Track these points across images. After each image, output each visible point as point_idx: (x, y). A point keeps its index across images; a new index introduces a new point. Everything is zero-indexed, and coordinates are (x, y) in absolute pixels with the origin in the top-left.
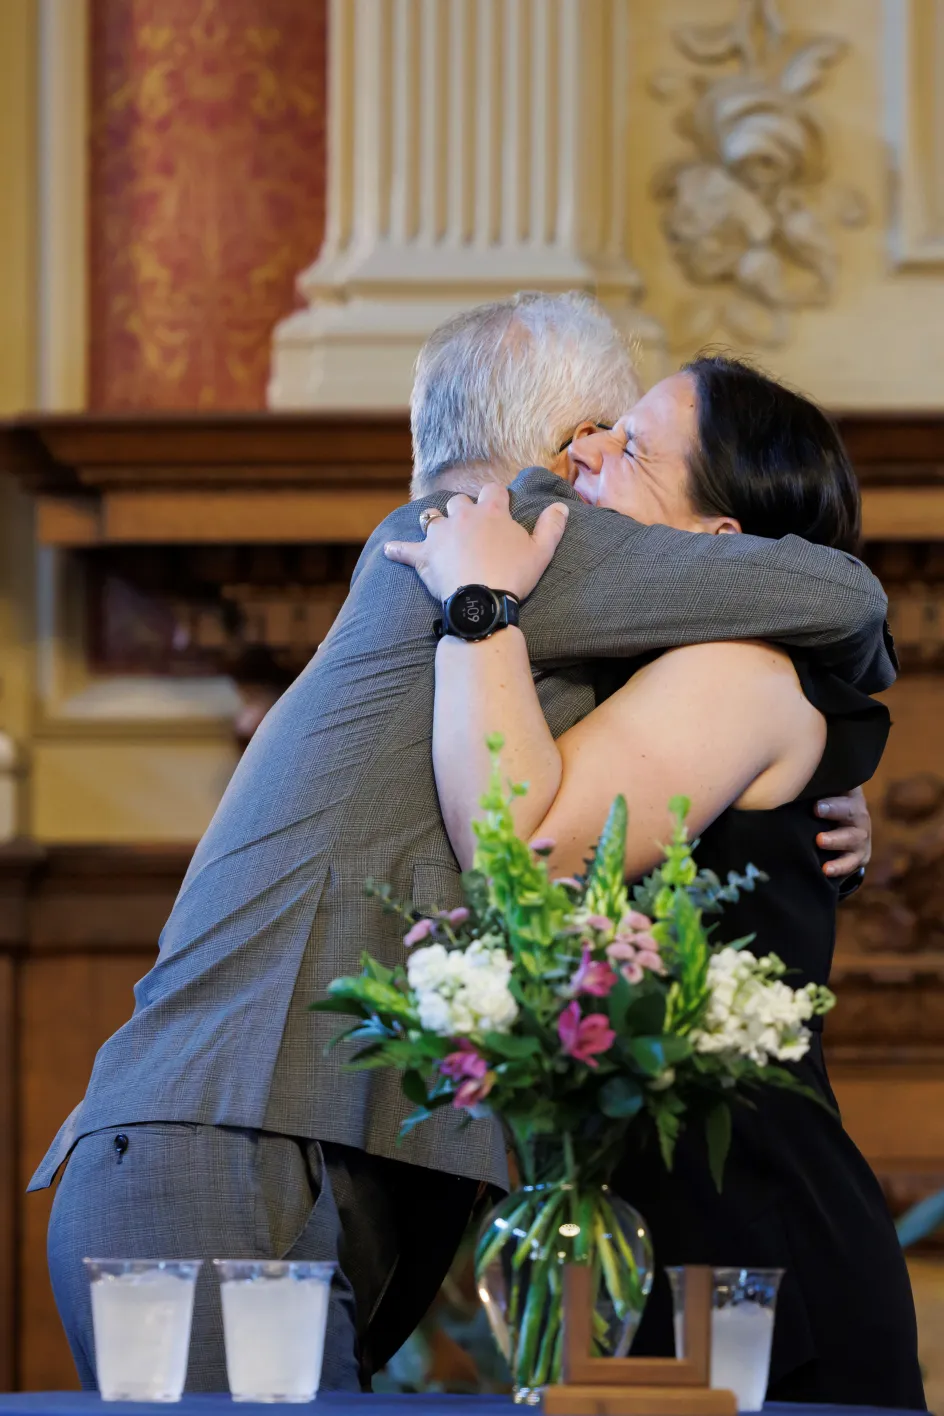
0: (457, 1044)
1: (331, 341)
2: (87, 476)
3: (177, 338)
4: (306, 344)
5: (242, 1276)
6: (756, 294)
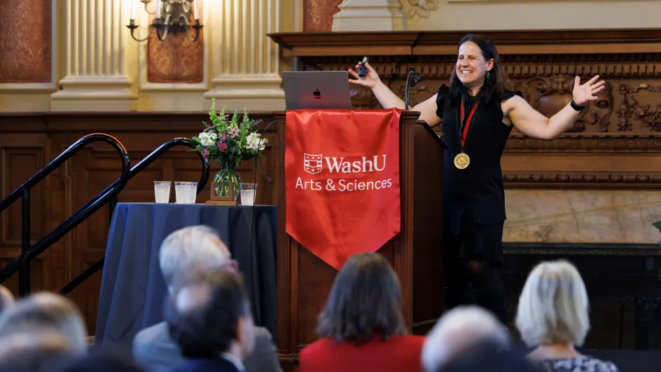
0: (204, 147)
1: (342, 17)
2: (289, 44)
3: (319, 17)
4: (337, 18)
5: (179, 184)
6: (422, 7)
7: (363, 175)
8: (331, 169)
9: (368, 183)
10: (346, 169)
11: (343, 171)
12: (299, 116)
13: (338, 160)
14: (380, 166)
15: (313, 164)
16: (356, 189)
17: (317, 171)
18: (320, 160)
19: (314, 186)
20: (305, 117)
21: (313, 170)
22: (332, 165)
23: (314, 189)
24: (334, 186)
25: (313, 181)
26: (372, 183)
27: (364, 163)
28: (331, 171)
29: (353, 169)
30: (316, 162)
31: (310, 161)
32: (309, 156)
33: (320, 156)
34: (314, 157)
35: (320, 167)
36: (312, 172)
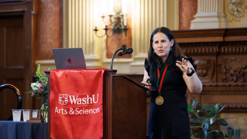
3: (186, 22)
6: (236, 16)
7: (87, 106)
8: (72, 103)
9: (90, 110)
10: (79, 102)
11: (78, 103)
12: (57, 73)
13: (75, 97)
14: (96, 101)
16: (84, 114)
17: (65, 103)
18: (66, 97)
19: (64, 112)
20: (60, 74)
21: (63, 103)
22: (72, 100)
23: (64, 114)
24: (73, 111)
25: (63, 109)
26: (92, 110)
27: (88, 99)
28: (72, 104)
29: (83, 102)
30: (65, 98)
31: (62, 98)
32: (61, 95)
33: (67, 95)
34: (64, 95)
35: (66, 101)
36: (63, 104)
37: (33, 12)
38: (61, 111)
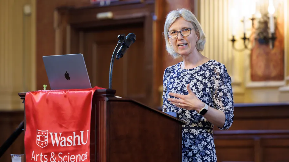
7: (73, 149)
9: (77, 156)
10: (63, 143)
11: (62, 145)
12: (34, 97)
13: (58, 135)
14: (85, 141)
15: (42, 138)
17: (44, 145)
18: (46, 135)
19: (43, 159)
20: (38, 97)
21: (42, 144)
22: (54, 140)
23: (43, 161)
24: (55, 158)
25: (42, 154)
26: (79, 155)
27: (75, 137)
28: (53, 145)
29: (67, 143)
30: (44, 137)
31: (40, 136)
32: (40, 132)
33: (47, 132)
34: (43, 132)
35: (46, 142)
36: (41, 146)
37: (156, 17)
38: (39, 157)
